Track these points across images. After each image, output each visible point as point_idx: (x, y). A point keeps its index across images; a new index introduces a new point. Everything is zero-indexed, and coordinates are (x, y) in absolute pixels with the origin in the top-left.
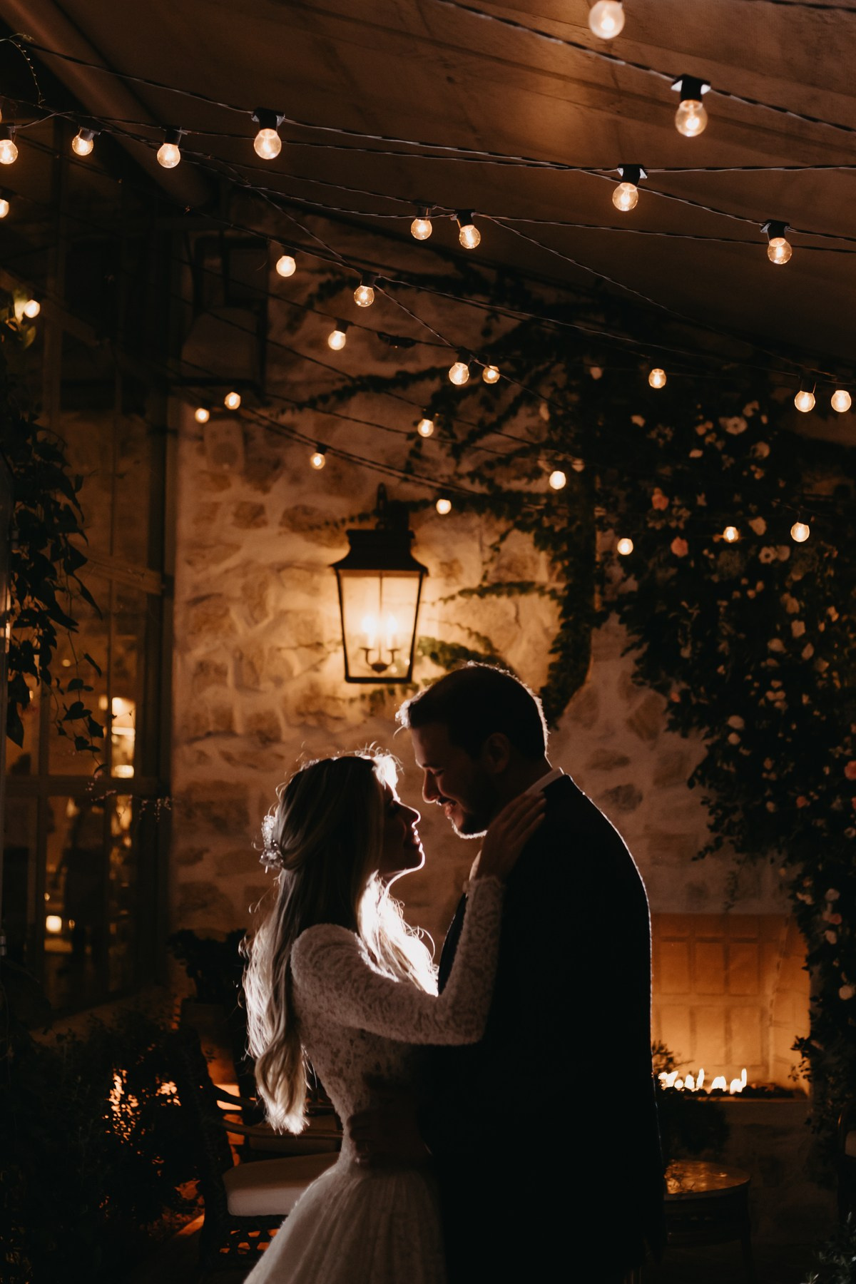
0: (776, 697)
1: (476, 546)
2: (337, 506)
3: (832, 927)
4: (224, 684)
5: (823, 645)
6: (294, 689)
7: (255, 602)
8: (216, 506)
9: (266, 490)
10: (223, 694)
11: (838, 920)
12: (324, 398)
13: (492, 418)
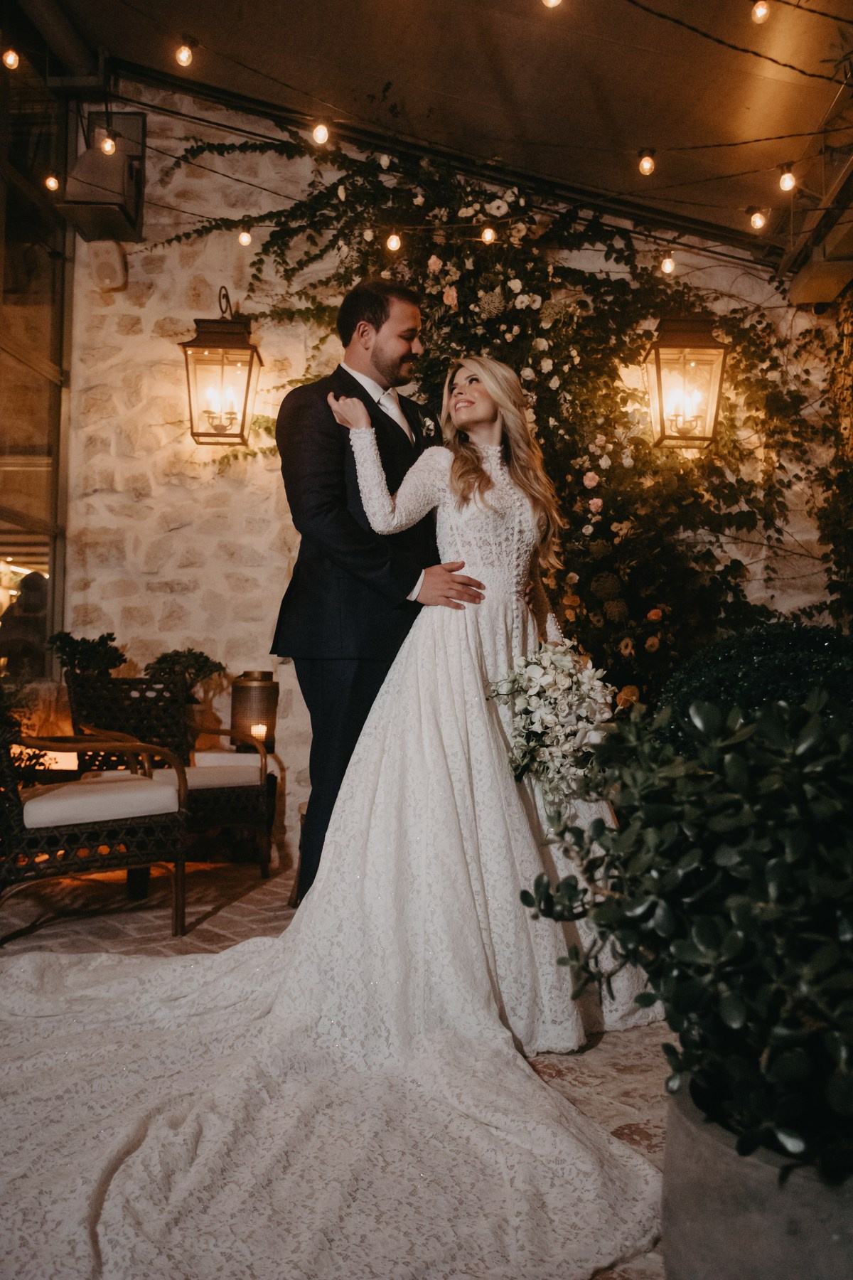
1: (302, 347)
4: (107, 452)
6: (162, 457)
7: (132, 389)
8: (104, 317)
9: (142, 305)
10: (105, 462)
12: (187, 235)
13: (315, 251)
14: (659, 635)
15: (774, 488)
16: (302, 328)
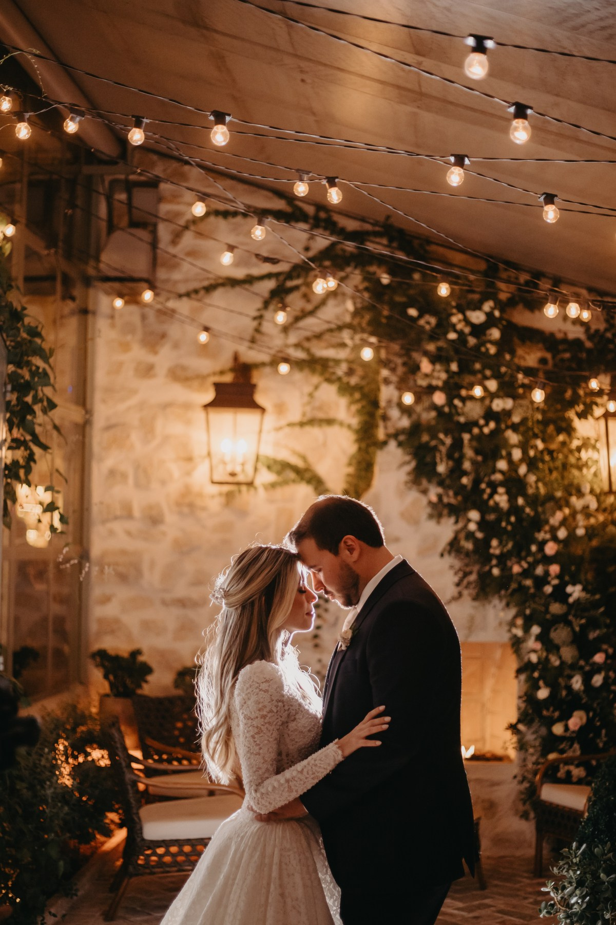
0: (502, 499)
1: (298, 394)
2: (205, 365)
3: (534, 651)
4: (127, 484)
5: (532, 464)
6: (174, 488)
7: (148, 428)
8: (121, 364)
9: (156, 353)
10: (125, 491)
11: (538, 646)
12: (196, 291)
13: (309, 307)
14: (603, 674)
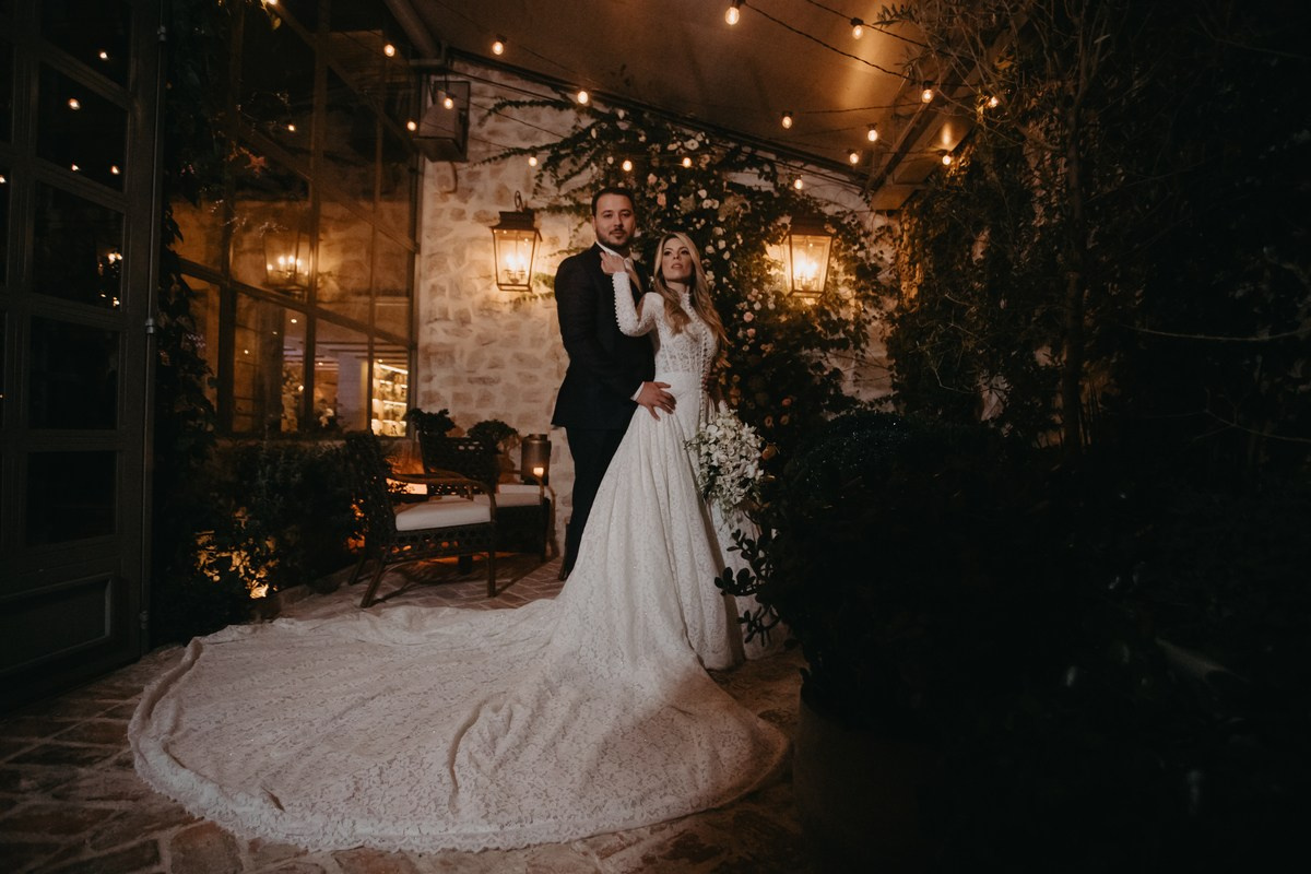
1: (567, 230)
3: (735, 397)
4: (444, 295)
6: (478, 298)
7: (460, 256)
8: (442, 210)
9: (466, 202)
10: (444, 301)
12: (495, 158)
13: (576, 169)
14: (789, 415)
15: (860, 324)
16: (567, 218)
